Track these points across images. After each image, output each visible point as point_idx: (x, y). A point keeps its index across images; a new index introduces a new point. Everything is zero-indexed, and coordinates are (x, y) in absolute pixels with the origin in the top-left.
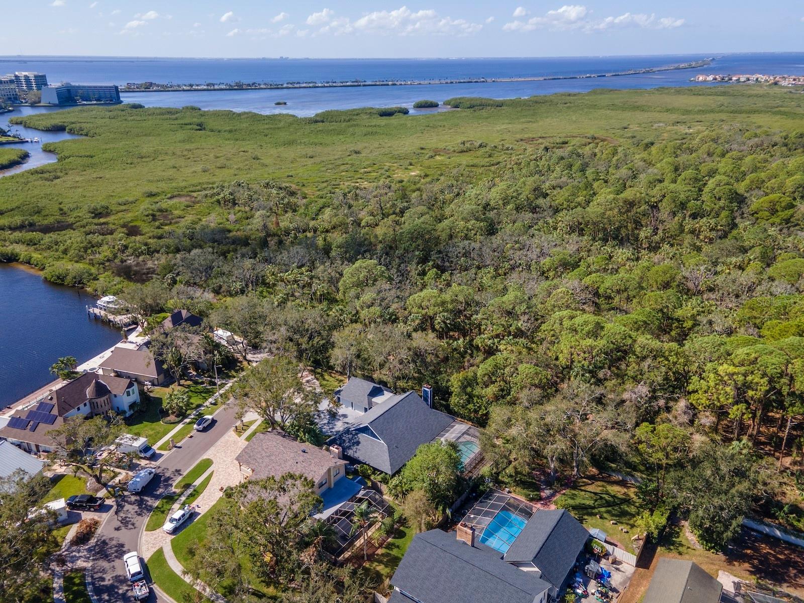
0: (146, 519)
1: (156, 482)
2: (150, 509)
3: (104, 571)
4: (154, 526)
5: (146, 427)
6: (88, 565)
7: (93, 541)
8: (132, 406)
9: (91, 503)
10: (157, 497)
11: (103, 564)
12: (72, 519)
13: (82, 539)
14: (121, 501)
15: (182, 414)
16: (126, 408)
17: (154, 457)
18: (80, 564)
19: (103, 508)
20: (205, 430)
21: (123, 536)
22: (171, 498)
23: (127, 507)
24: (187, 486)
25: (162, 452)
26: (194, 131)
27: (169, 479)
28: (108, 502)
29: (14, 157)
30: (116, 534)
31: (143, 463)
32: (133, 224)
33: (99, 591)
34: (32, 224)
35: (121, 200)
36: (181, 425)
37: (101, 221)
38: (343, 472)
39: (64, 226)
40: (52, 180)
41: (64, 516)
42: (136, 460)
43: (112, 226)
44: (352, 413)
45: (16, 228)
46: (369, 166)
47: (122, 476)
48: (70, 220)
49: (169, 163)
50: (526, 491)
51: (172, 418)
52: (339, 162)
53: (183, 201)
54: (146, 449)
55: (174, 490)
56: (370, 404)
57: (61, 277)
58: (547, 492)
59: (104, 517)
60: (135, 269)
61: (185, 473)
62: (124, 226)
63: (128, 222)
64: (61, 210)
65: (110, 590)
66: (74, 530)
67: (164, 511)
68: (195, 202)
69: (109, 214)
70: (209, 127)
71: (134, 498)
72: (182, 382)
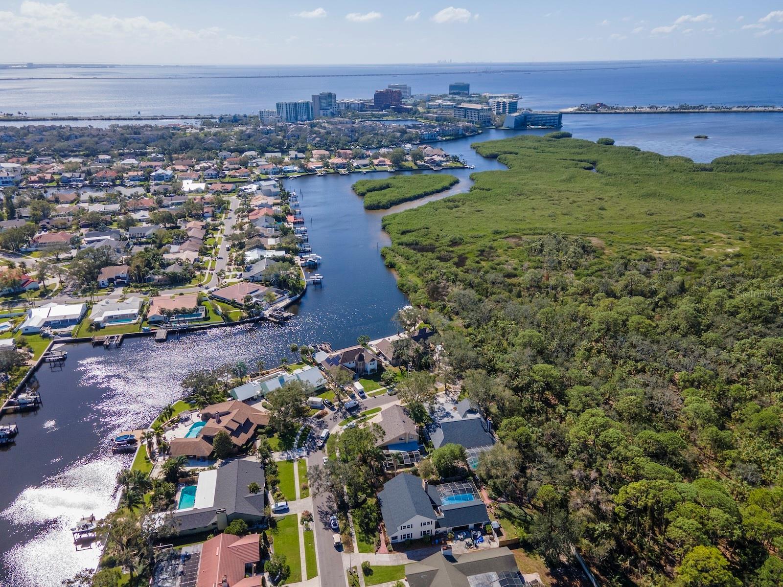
0: (341, 421)
1: (357, 407)
2: (346, 417)
3: (316, 431)
4: (341, 425)
5: (371, 383)
6: (314, 427)
7: (321, 419)
8: (372, 370)
9: (330, 405)
10: (351, 414)
11: (318, 429)
12: (322, 408)
13: (319, 417)
15: (387, 383)
16: (369, 370)
17: (363, 397)
18: (312, 425)
19: (332, 409)
20: (390, 394)
21: (330, 423)
22: (355, 417)
23: (340, 413)
24: (364, 415)
25: (368, 397)
27: (361, 409)
28: (336, 407)
30: (329, 421)
31: (358, 398)
32: (466, 256)
33: (311, 437)
34: (417, 244)
35: (475, 233)
36: (384, 388)
37: (451, 249)
38: (416, 439)
39: (431, 249)
40: (452, 209)
41: (319, 405)
42: (356, 395)
43: (453, 255)
44: (457, 417)
45: (408, 245)
46: (695, 234)
47: (347, 400)
48: (437, 244)
49: (534, 204)
50: (493, 493)
51: (383, 383)
52: (670, 224)
53: (512, 241)
54: (362, 392)
55: (359, 415)
56: (464, 416)
57: (403, 285)
58: (503, 499)
59: (330, 413)
60: (440, 290)
61: (368, 410)
62: (460, 257)
63: (465, 254)
64: (438, 236)
65: (314, 438)
66: (320, 412)
67: (348, 420)
68: (518, 245)
69: (460, 244)
70: (599, 166)
71: (344, 410)
72: (402, 367)
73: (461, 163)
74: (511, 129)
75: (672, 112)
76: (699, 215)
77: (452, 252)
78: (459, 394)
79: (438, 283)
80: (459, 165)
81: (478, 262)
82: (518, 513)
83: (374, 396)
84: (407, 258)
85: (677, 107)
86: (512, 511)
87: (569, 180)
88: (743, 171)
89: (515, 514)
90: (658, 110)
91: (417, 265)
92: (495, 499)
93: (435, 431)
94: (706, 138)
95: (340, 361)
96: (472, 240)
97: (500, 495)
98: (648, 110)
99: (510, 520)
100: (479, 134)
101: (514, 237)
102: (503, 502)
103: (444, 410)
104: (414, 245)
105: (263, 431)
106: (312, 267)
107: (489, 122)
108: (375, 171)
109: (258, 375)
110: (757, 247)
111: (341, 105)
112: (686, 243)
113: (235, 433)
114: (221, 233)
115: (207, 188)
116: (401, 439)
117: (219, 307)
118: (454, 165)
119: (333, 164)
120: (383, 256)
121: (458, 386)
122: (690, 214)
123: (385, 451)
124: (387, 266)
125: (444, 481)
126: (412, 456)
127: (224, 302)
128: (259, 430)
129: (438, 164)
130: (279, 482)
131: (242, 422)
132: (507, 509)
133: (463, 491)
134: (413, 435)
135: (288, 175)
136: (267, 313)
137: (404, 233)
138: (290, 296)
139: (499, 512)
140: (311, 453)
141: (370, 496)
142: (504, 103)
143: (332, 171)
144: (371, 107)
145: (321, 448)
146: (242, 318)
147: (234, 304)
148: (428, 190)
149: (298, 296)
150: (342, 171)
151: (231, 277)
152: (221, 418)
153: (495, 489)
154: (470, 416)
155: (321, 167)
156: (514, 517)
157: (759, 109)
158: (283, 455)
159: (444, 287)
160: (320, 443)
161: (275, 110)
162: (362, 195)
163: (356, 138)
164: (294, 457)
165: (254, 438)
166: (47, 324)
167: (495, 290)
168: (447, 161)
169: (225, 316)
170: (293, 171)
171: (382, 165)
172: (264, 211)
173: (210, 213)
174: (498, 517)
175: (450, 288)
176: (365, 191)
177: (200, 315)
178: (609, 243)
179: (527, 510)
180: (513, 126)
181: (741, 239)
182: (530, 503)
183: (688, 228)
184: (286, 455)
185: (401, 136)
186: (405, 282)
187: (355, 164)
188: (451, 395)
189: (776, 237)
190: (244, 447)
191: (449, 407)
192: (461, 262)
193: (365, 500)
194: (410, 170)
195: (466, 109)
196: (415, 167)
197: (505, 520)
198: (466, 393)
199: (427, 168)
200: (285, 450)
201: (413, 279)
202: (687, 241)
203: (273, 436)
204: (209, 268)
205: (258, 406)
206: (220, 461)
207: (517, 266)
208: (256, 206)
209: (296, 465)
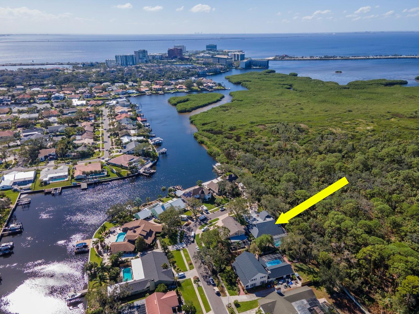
0: (200, 227)
1: (206, 219)
2: (201, 225)
3: (188, 233)
4: (200, 229)
5: (210, 205)
6: (186, 231)
7: (188, 227)
8: (209, 199)
9: (191, 218)
10: (204, 223)
11: (188, 232)
12: (187, 220)
13: (187, 225)
14: (197, 220)
15: (219, 205)
16: (207, 199)
17: (208, 213)
18: (184, 230)
19: (193, 220)
20: (222, 211)
21: (194, 228)
22: (206, 224)
23: (197, 222)
24: (211, 223)
25: (210, 213)
26: (286, 89)
27: (208, 219)
28: (194, 220)
29: (218, 97)
30: (193, 227)
31: (205, 214)
32: (240, 135)
33: (186, 236)
34: (212, 130)
35: (241, 124)
36: (217, 208)
37: (231, 132)
38: (244, 233)
39: (220, 133)
40: (225, 111)
41: (185, 219)
42: (204, 212)
43: (233, 135)
44: (260, 220)
45: (208, 131)
46: (350, 120)
47: (199, 215)
48: (223, 130)
49: (267, 107)
50: (290, 258)
51: (216, 205)
52: (337, 116)
53: (261, 127)
54: (207, 211)
55: (208, 223)
56: (265, 220)
57: (211, 153)
58: (296, 261)
59: (192, 223)
60: (231, 154)
61: (212, 220)
62: (237, 136)
63: (239, 135)
64: (222, 125)
65: (187, 237)
66: (186, 223)
67: (203, 226)
68: (265, 129)
69: (235, 129)
70: (294, 87)
71: (199, 221)
72: (224, 196)
73: (223, 87)
74: (244, 69)
75: (321, 59)
76: (350, 111)
77: (232, 134)
78: (257, 208)
79: (230, 150)
80: (222, 88)
81: (247, 139)
83: (213, 212)
84: (209, 138)
85: (323, 57)
86: (302, 267)
87: (281, 95)
88: (363, 89)
89: (304, 268)
90: (314, 58)
91: (216, 142)
92: (292, 262)
93: (252, 229)
94: (341, 72)
95: (192, 195)
96: (240, 127)
97: (294, 259)
98: (309, 58)
99: (303, 272)
100: (227, 71)
101: (261, 125)
102: (296, 262)
103: (252, 217)
104: (210, 131)
105: (160, 235)
106: (158, 145)
107: (231, 65)
108: (178, 92)
109: (146, 205)
110: (381, 126)
111: (149, 57)
112: (347, 125)
113: (146, 237)
114: (102, 128)
115: (87, 103)
116: (236, 234)
117: (114, 170)
118: (219, 88)
119: (154, 89)
120: (196, 138)
121: (255, 204)
122: (345, 111)
123: (229, 241)
124: (200, 143)
125: (264, 254)
126: (244, 243)
127: (116, 166)
128: (157, 235)
129: (211, 88)
130: (175, 262)
131: (148, 231)
132: (299, 266)
133: (276, 258)
134: (243, 231)
135: (131, 95)
136: (141, 171)
137: (203, 125)
138: (152, 161)
139: (296, 268)
140: (188, 245)
141: (227, 265)
142: (238, 55)
143: (154, 92)
144: (166, 57)
145: (193, 242)
146: (128, 174)
147: (122, 167)
148: (210, 101)
149: (156, 161)
150: (160, 92)
151: (115, 152)
152: (135, 230)
153: (290, 256)
154: (268, 220)
155: (148, 91)
156: (304, 270)
157: (362, 57)
158: (173, 247)
159: (233, 153)
160: (192, 239)
161: (114, 59)
162: (175, 105)
163: (163, 74)
164: (179, 248)
165: (155, 240)
166: (15, 184)
167: (260, 153)
168: (216, 86)
169: (118, 174)
170: (133, 93)
171: (181, 89)
172: (124, 115)
173: (93, 117)
174: (297, 271)
175: (236, 153)
176: (176, 103)
177: (104, 174)
178: (310, 126)
179: (309, 266)
180: (244, 67)
181: (372, 122)
182: (310, 262)
183: (346, 118)
184: (175, 247)
185: (188, 73)
186: (212, 151)
187: (166, 88)
188: (253, 209)
189: (388, 121)
190: (152, 244)
191: (254, 216)
192: (238, 139)
193: (225, 268)
194: (196, 91)
195: (219, 58)
196: (199, 90)
197: (300, 272)
198: (261, 208)
199: (205, 90)
200: (174, 245)
201: (215, 149)
202: (347, 124)
203: (165, 238)
204: (101, 148)
205: (152, 221)
206: (139, 254)
207: (267, 140)
208: (119, 113)
209: (182, 252)
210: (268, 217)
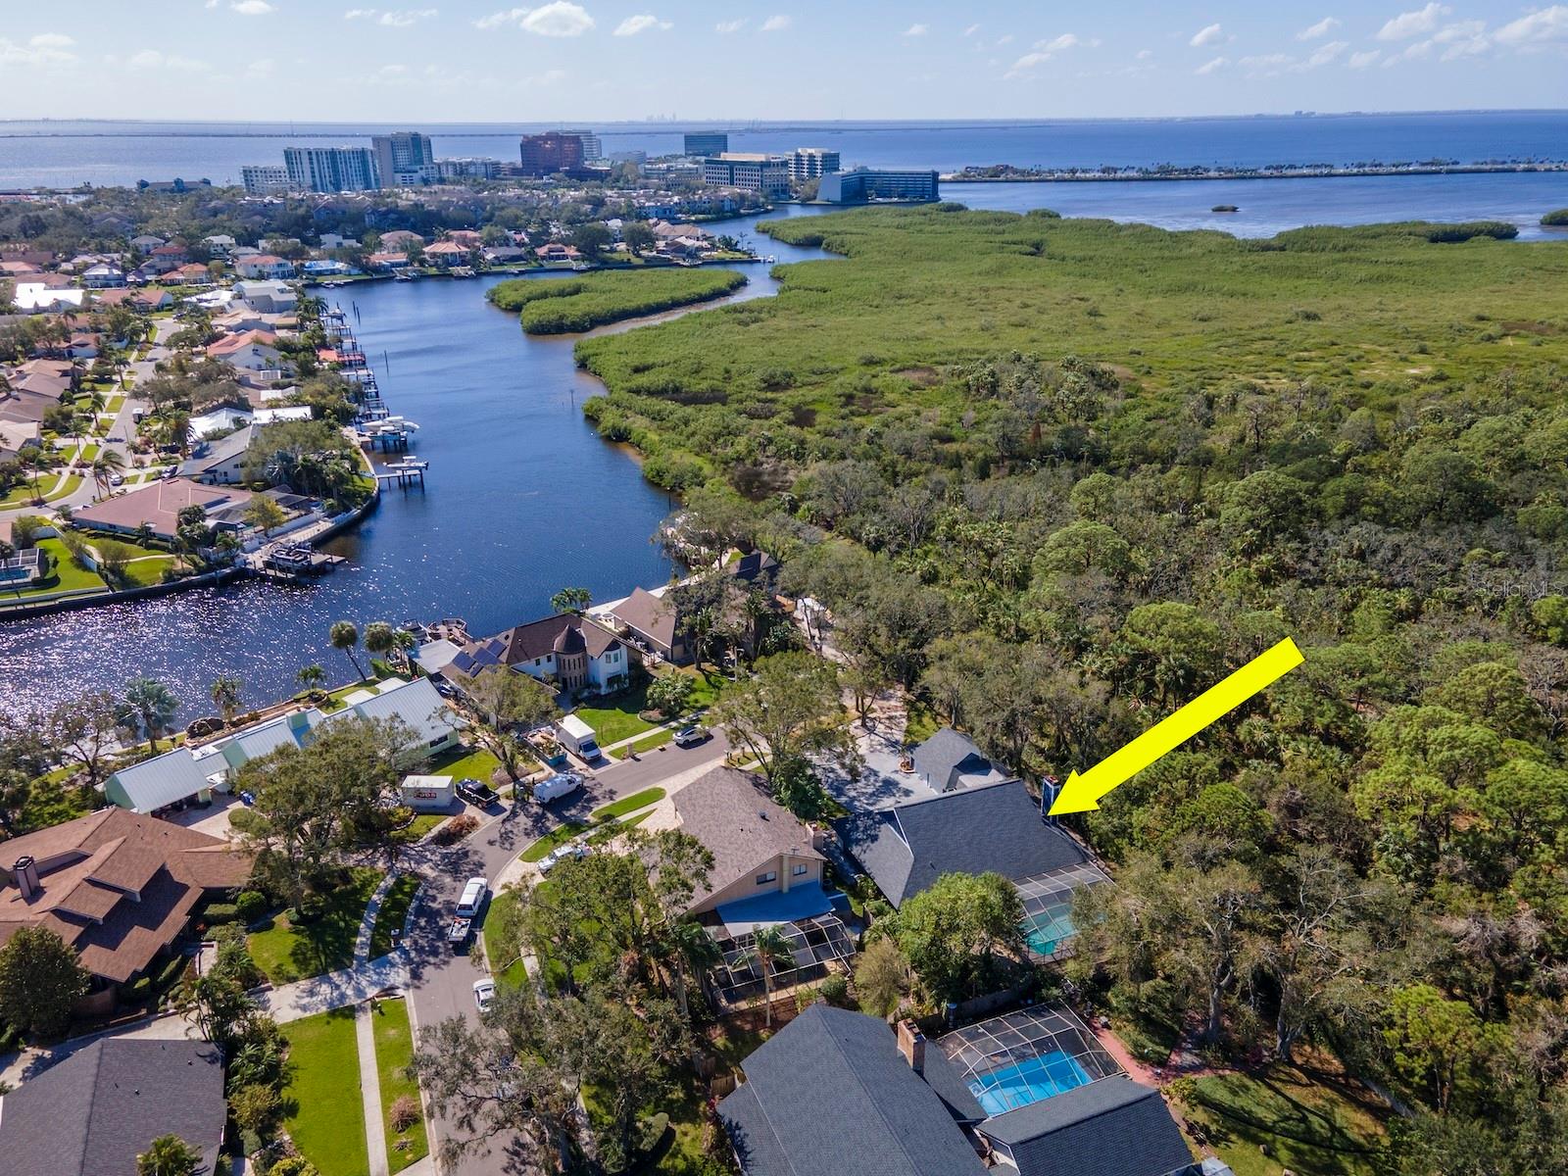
0: (530, 844)
1: (579, 795)
2: (544, 832)
3: (441, 889)
4: (531, 857)
5: (615, 717)
6: (432, 874)
7: (456, 847)
8: (612, 679)
9: (485, 797)
10: (562, 819)
11: (448, 880)
12: (453, 808)
13: (446, 838)
14: (520, 808)
15: (670, 713)
16: (602, 680)
17: (597, 762)
18: (426, 869)
19: (492, 808)
20: (686, 745)
21: (490, 855)
22: (576, 827)
23: (521, 818)
24: (608, 818)
25: (612, 759)
26: (1017, 256)
27: (595, 799)
28: (505, 803)
29: (721, 284)
30: (484, 848)
31: (578, 765)
32: (811, 407)
33: (421, 911)
34: (677, 390)
35: (818, 365)
36: (660, 729)
37: (770, 395)
38: (815, 874)
39: (716, 397)
40: (747, 325)
41: (443, 800)
42: (571, 758)
43: (778, 407)
44: (922, 789)
45: (654, 392)
46: (1320, 347)
47: (540, 773)
48: (730, 388)
49: (935, 310)
50: (1143, 1039)
51: (655, 714)
52: (1258, 334)
53: (914, 378)
54: (589, 746)
55: (590, 817)
56: (952, 783)
57: (659, 474)
58: (1188, 1058)
59: (487, 822)
60: (766, 478)
61: (618, 799)
62: (796, 409)
63: (806, 403)
64: (727, 371)
65: (433, 915)
66: (447, 822)
67: (556, 839)
68: (931, 383)
69: (788, 387)
71: (535, 809)
72: (706, 666)
73: (744, 253)
74: (835, 205)
75: (1146, 178)
76: (1309, 318)
77: (772, 401)
78: (905, 723)
79: (755, 463)
80: (738, 255)
81: (845, 418)
82: (1268, 1107)
83: (631, 754)
84: (657, 417)
85: (1152, 169)
86: (1242, 1102)
87: (999, 271)
88: (1345, 249)
89: (1260, 1113)
90: (1119, 175)
91: (690, 429)
92: (1162, 1063)
93: (873, 839)
95: (504, 657)
96: (815, 378)
97: (1172, 1041)
99: (1257, 1141)
100: (767, 212)
101: (915, 368)
102: (1195, 1069)
103: (876, 774)
104: (673, 392)
105: (231, 909)
107: (784, 192)
108: (542, 270)
110: (1467, 363)
111: (443, 168)
112: (1312, 364)
113: (104, 932)
114: (123, 387)
115: (87, 300)
116: (762, 880)
117: (91, 549)
118: (728, 256)
119: (434, 255)
120: (592, 419)
121: (893, 703)
123: (711, 930)
124: (608, 438)
125: (962, 1018)
126: (816, 938)
127: (115, 538)
128: (213, 910)
129: (692, 254)
130: (292, 1110)
131: (136, 886)
132: (1222, 1095)
133: (1044, 1045)
134: (806, 861)
135: (319, 280)
136: (257, 559)
137: (637, 370)
138: (331, 514)
139: (1200, 1116)
140: (428, 972)
142: (811, 156)
143: (433, 271)
144: (515, 171)
145: (462, 948)
146: (170, 576)
147: (146, 538)
148: (679, 295)
149: (356, 512)
150: (460, 270)
151: (142, 478)
152: (43, 882)
153: (1147, 1023)
154: (971, 782)
155: (406, 264)
156: (1262, 1125)
158: (312, 993)
159: (775, 472)
160: (458, 933)
162: (516, 309)
163: (486, 215)
164: (360, 992)
165: (188, 942)
167: (914, 466)
168: (713, 247)
169: (114, 572)
170: (333, 272)
171: (558, 258)
172: (247, 338)
174: (1214, 1140)
175: (791, 472)
176: (520, 299)
177: (25, 574)
178: (1144, 370)
179: (1294, 1093)
180: (837, 197)
181: (1423, 351)
182: (1292, 1063)
183: (1298, 339)
184: (325, 989)
185: (595, 211)
186: (664, 466)
187: (490, 256)
188: (880, 728)
190: (142, 982)
191: (887, 765)
192: (803, 417)
194: (627, 265)
195: (732, 165)
196: (636, 261)
197: (1238, 1146)
198: (926, 720)
199: (669, 264)
200: (321, 974)
201: (683, 459)
202: (1310, 360)
203: (270, 926)
204: (73, 462)
205: (216, 826)
206: (29, 1055)
207: (948, 420)
208: (229, 329)
209: (365, 1028)
210: (972, 765)
